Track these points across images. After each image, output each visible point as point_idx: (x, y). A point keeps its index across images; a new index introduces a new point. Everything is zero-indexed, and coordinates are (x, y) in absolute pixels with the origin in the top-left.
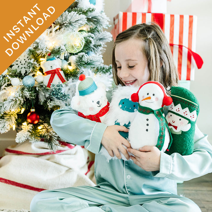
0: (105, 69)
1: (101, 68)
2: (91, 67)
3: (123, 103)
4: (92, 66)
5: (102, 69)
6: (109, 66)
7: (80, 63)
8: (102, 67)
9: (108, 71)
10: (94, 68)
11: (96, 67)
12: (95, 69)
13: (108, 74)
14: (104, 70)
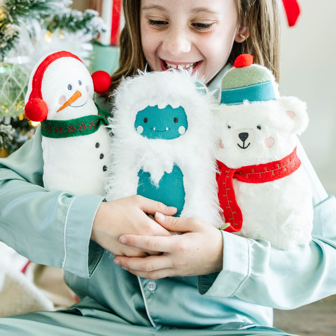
0: (75, 20)
1: (64, 18)
2: (41, 15)
3: (146, 120)
4: (44, 12)
5: (67, 21)
6: (85, 14)
7: (17, 7)
8: (68, 16)
9: (82, 26)
10: (47, 16)
11: (52, 16)
12: (50, 19)
13: (80, 33)
14: (72, 24)
